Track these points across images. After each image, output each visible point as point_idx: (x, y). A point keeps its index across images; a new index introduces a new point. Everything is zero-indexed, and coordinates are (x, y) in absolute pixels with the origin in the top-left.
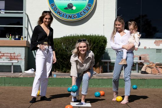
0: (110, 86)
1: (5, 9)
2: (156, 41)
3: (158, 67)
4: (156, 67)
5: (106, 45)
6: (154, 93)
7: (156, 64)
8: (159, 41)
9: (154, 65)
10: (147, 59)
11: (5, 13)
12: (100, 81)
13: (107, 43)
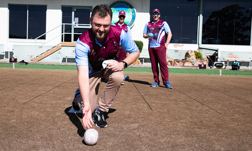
0: (145, 72)
1: (79, 23)
2: (175, 45)
3: (176, 61)
4: (175, 61)
5: (143, 47)
6: (174, 76)
7: (174, 60)
8: (177, 45)
9: (173, 60)
10: (169, 56)
11: (79, 25)
12: (140, 68)
13: (143, 46)
